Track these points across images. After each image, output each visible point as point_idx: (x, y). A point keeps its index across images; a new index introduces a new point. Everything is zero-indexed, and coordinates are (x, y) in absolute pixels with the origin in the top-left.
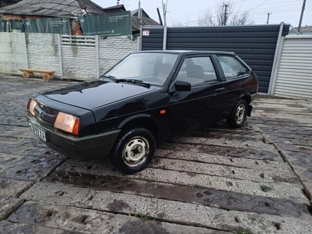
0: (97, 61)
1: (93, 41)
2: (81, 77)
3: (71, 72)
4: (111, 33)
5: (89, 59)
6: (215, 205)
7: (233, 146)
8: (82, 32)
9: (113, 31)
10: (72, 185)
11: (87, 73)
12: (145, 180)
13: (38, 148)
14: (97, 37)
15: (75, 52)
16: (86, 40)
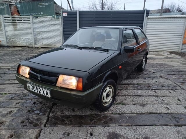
0: (32, 33)
1: (28, 19)
2: (21, 44)
3: (13, 41)
4: (41, 14)
5: (26, 31)
6: (171, 125)
7: (149, 83)
8: (19, 14)
9: (42, 13)
10: (71, 126)
11: (25, 41)
12: (117, 114)
13: (25, 100)
14: (31, 17)
15: (15, 27)
16: (22, 19)
